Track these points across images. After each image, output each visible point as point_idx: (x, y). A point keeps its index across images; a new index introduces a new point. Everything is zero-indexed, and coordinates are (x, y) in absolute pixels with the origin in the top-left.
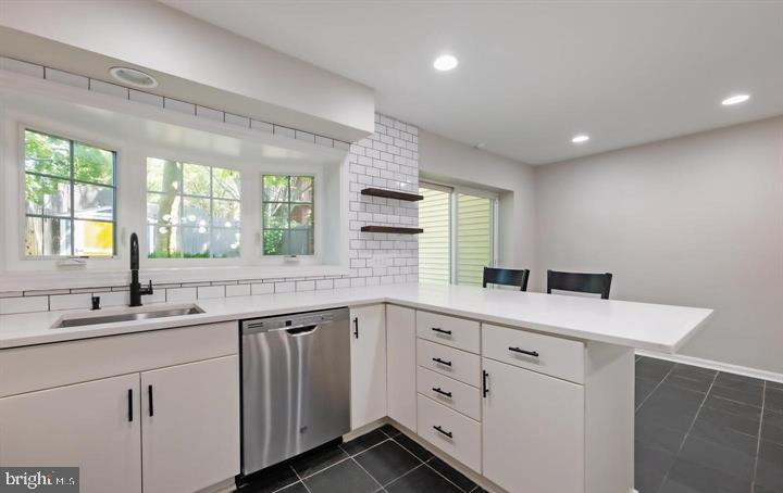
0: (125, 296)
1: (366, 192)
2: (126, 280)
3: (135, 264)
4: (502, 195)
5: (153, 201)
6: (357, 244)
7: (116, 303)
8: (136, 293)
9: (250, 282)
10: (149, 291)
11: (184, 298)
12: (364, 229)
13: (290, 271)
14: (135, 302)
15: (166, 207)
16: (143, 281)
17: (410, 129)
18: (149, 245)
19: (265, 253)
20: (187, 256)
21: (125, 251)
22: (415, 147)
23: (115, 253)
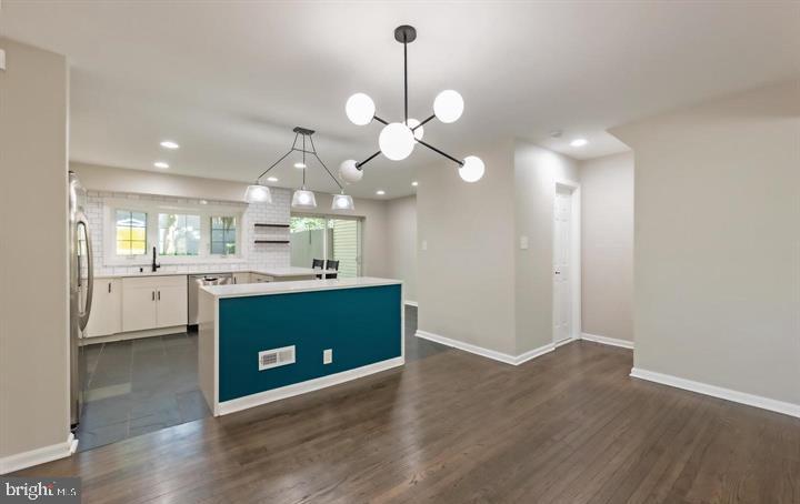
0: (151, 268)
1: (256, 225)
2: (151, 263)
3: (154, 257)
4: (361, 219)
5: (162, 231)
6: (252, 249)
7: (148, 271)
8: (155, 267)
9: (199, 264)
10: (160, 267)
12: (256, 242)
13: (224, 260)
14: (154, 270)
15: (167, 232)
16: (157, 263)
18: (160, 250)
19: (211, 252)
20: (188, 254)
21: (151, 252)
23: (146, 252)
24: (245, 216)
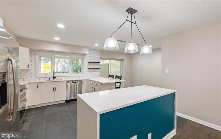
0: (53, 78)
1: (89, 62)
2: (53, 76)
3: (54, 74)
4: (122, 60)
5: (56, 64)
6: (87, 71)
7: (52, 79)
8: (54, 78)
9: (69, 76)
10: (56, 78)
11: (60, 78)
12: (88, 68)
14: (54, 79)
15: (58, 65)
16: (55, 76)
17: (98, 51)
19: (73, 72)
21: (53, 72)
22: (99, 54)
23: (51, 72)
24: (85, 59)
